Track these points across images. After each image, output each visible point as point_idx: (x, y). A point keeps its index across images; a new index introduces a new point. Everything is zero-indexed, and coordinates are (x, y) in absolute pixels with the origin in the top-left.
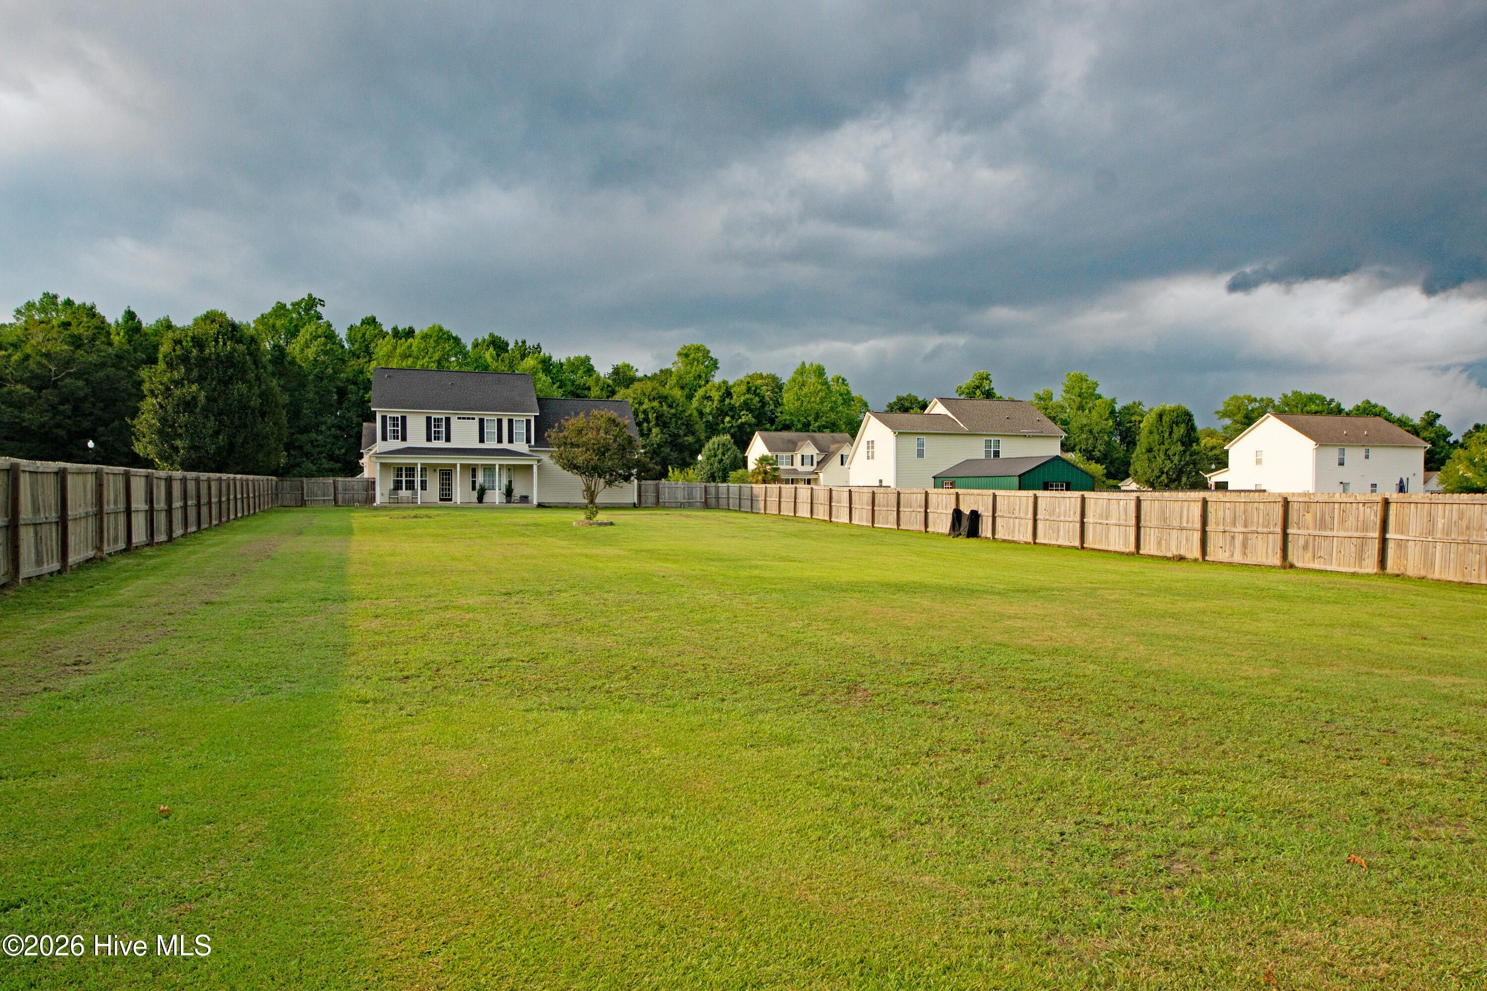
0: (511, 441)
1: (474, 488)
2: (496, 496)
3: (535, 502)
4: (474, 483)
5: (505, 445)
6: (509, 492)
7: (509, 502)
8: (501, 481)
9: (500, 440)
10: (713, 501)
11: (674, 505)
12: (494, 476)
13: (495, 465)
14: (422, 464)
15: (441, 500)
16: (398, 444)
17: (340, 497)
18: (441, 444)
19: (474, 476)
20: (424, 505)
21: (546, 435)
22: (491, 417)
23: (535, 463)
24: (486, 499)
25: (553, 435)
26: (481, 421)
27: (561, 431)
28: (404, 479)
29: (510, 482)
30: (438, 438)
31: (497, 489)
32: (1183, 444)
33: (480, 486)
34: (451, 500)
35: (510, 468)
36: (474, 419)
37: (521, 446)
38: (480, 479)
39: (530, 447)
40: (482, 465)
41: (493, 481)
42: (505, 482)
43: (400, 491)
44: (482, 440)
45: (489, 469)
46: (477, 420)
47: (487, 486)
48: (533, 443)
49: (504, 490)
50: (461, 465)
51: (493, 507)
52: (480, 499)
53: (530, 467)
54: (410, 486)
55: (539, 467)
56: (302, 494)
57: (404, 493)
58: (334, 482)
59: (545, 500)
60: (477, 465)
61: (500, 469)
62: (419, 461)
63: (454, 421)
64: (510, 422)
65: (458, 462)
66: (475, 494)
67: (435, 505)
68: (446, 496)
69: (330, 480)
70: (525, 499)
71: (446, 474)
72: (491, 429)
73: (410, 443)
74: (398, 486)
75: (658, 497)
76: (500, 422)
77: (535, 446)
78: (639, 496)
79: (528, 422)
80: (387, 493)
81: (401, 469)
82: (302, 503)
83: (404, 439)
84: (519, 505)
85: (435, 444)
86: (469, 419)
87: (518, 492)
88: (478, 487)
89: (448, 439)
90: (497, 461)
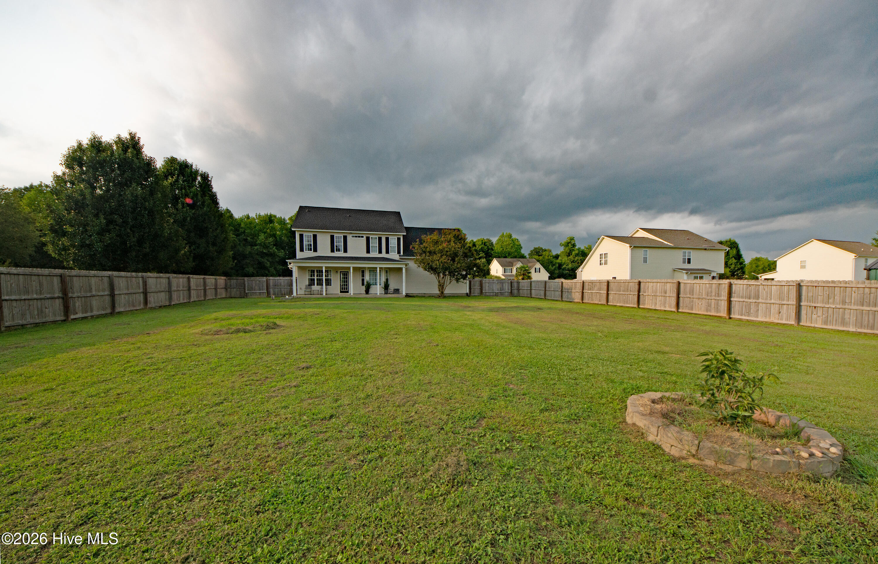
0: (387, 252)
1: (363, 284)
2: (377, 290)
3: (404, 294)
4: (363, 280)
5: (384, 255)
6: (386, 287)
7: (386, 293)
8: (381, 279)
9: (380, 252)
10: (515, 292)
11: (492, 294)
12: (376, 276)
13: (376, 268)
14: (326, 267)
15: (341, 292)
16: (312, 254)
17: (271, 291)
18: (341, 254)
19: (363, 276)
20: (328, 296)
21: (411, 247)
22: (374, 237)
23: (403, 266)
24: (371, 291)
25: (417, 247)
26: (368, 239)
27: (421, 244)
28: (316, 278)
29: (387, 280)
30: (338, 250)
31: (378, 284)
32: (735, 259)
33: (367, 282)
34: (348, 292)
35: (388, 271)
36: (363, 237)
37: (394, 255)
38: (367, 278)
39: (400, 256)
40: (368, 268)
41: (376, 279)
42: (383, 280)
43: (313, 287)
44: (368, 252)
45: (373, 270)
46: (365, 238)
47: (372, 282)
48: (402, 253)
49: (383, 285)
50: (353, 267)
51: (376, 298)
52: (367, 292)
53: (401, 269)
54: (320, 283)
55: (406, 269)
56: (245, 289)
57: (315, 287)
58: (267, 281)
59: (412, 291)
60: (365, 268)
61: (380, 271)
62: (324, 265)
63: (350, 238)
64: (387, 239)
65: (351, 266)
66: (364, 288)
67: (336, 296)
68: (344, 289)
69: (265, 279)
70: (397, 291)
71: (345, 274)
72: (374, 244)
73: (320, 253)
74: (311, 282)
75: (481, 289)
76: (380, 239)
77: (403, 256)
78: (470, 288)
79: (399, 239)
80: (304, 287)
81: (314, 271)
82: (244, 295)
83: (315, 250)
84: (393, 295)
85: (336, 254)
86: (359, 237)
87: (392, 286)
88: (365, 283)
89: (345, 251)
90: (378, 265)
